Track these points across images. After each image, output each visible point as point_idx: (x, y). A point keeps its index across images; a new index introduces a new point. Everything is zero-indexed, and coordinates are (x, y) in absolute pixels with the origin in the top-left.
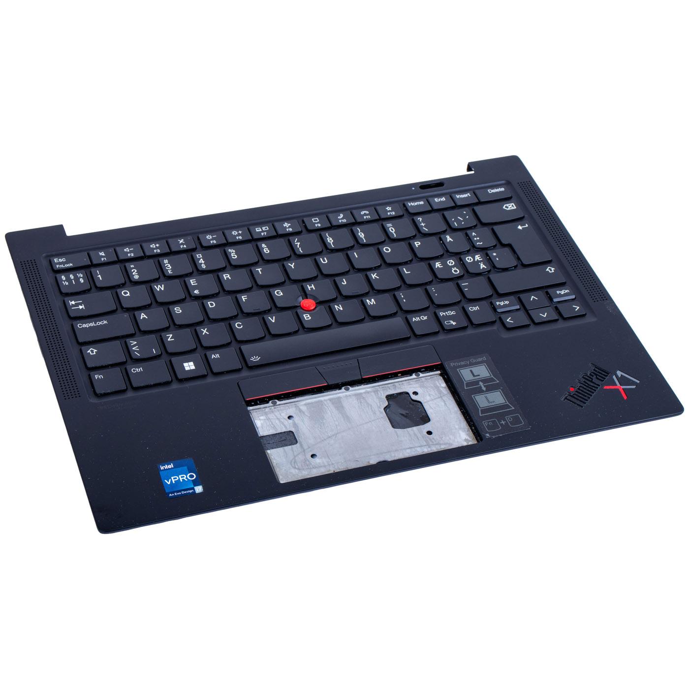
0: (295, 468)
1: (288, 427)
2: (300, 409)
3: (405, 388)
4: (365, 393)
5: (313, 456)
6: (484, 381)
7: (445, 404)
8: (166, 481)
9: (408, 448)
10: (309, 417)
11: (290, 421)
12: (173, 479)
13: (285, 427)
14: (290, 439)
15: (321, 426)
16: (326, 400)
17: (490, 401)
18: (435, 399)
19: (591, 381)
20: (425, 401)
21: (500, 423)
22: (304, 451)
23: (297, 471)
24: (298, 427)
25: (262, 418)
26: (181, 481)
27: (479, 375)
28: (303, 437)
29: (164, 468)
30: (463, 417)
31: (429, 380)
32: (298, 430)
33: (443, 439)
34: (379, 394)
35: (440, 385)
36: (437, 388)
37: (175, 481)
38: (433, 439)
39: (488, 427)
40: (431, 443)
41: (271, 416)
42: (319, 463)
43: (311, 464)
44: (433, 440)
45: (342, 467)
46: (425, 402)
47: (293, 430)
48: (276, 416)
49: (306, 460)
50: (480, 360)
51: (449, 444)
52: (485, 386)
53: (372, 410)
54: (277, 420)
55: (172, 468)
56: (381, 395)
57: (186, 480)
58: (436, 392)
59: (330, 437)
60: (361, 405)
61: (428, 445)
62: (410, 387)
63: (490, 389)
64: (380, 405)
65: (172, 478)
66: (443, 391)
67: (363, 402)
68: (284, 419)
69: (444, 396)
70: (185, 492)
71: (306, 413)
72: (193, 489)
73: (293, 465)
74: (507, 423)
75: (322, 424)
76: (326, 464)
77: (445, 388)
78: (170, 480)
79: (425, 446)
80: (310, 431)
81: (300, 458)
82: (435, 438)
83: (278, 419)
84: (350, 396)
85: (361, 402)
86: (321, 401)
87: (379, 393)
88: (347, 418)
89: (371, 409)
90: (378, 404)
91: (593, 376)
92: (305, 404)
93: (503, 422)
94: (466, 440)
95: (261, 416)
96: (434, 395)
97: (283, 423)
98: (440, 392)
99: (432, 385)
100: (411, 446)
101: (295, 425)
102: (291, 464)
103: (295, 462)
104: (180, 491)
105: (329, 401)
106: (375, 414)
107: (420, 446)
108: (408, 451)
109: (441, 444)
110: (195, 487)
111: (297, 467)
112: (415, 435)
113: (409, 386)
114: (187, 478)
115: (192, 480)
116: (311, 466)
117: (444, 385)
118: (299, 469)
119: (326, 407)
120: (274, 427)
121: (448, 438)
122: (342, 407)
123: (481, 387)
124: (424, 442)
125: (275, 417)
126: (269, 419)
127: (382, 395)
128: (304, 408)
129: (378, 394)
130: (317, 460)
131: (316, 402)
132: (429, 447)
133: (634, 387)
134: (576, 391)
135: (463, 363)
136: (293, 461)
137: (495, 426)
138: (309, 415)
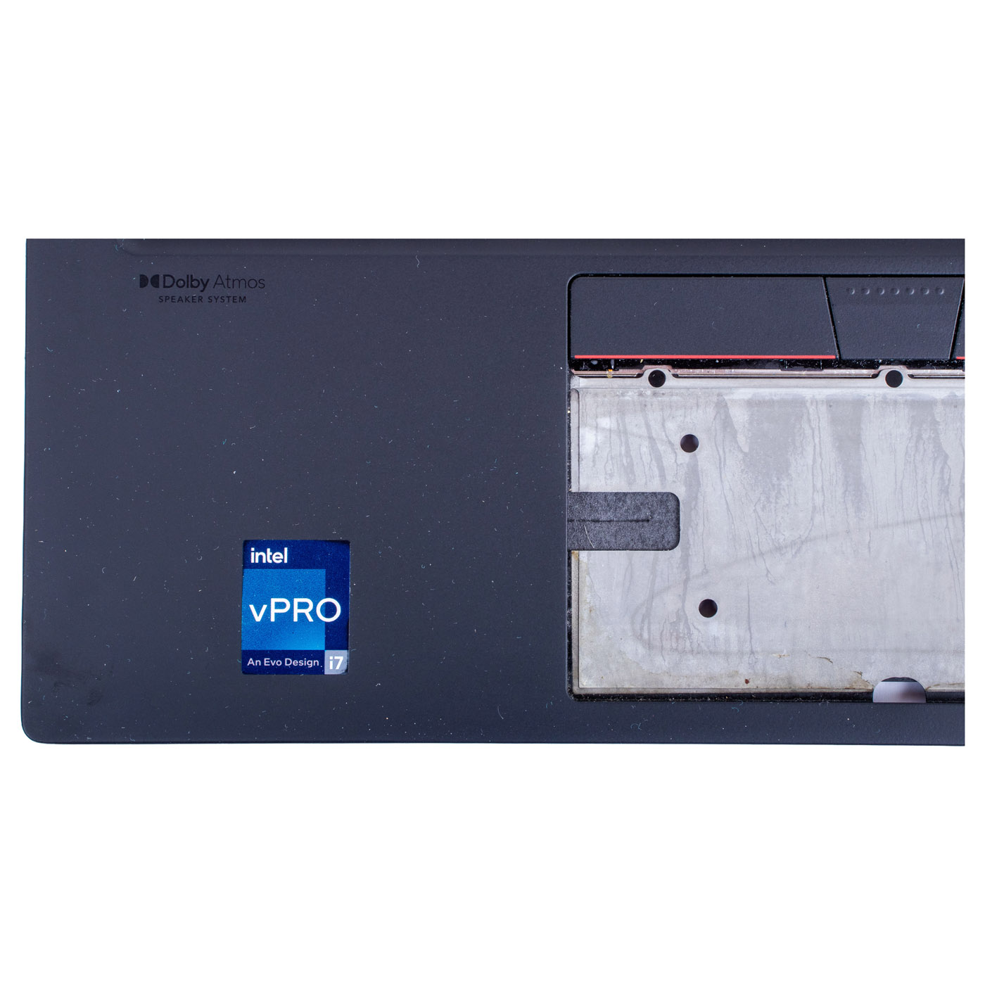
0: (639, 637)
1: (670, 478)
2: (728, 416)
4: (944, 402)
5: (708, 608)
8: (252, 607)
10: (746, 454)
11: (685, 456)
12: (276, 607)
13: (663, 476)
14: (661, 522)
15: (768, 498)
16: (815, 402)
22: (686, 581)
23: (641, 650)
24: (699, 484)
25: (606, 422)
26: (296, 619)
28: (700, 528)
29: (261, 557)
32: (696, 498)
37: (277, 615)
41: (634, 423)
42: (715, 638)
43: (690, 634)
45: (776, 673)
47: (681, 492)
48: (648, 426)
49: (681, 615)
53: (942, 478)
54: (646, 443)
55: (282, 566)
57: (311, 619)
59: (779, 549)
60: (917, 450)
65: (274, 601)
67: (925, 436)
68: (670, 442)
70: (295, 663)
71: (741, 439)
72: (320, 656)
73: (638, 627)
75: (773, 494)
76: (734, 647)
78: (265, 607)
80: (728, 509)
81: (669, 602)
83: (651, 438)
84: (895, 402)
85: (919, 437)
86: (800, 403)
88: (855, 486)
89: (942, 468)
92: (750, 403)
95: (604, 415)
97: (659, 459)
101: (693, 477)
102: (633, 623)
103: (647, 616)
104: (281, 655)
105: (823, 408)
106: (947, 493)
110: (327, 652)
111: (646, 635)
114: (313, 613)
115: (326, 623)
116: (688, 644)
118: (649, 645)
119: (808, 432)
120: (629, 470)
122: (857, 440)
125: (643, 431)
126: (625, 432)
128: (740, 416)
130: (713, 626)
131: (784, 403)
136: (644, 610)
138: (746, 450)
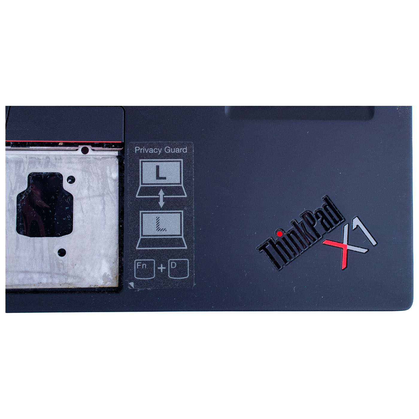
3: (60, 167)
6: (168, 190)
7: (104, 208)
9: (22, 272)
17: (161, 227)
18: (94, 196)
19: (312, 226)
20: (79, 196)
21: (156, 268)
27: (165, 178)
30: (117, 238)
31: (99, 162)
33: (76, 267)
34: (22, 168)
35: (111, 174)
36: (105, 177)
38: (63, 264)
39: (140, 270)
40: (56, 271)
44: (61, 266)
46: (77, 199)
50: (178, 150)
51: (80, 278)
52: (164, 199)
56: (23, 171)
58: (100, 185)
61: (50, 273)
62: (68, 168)
63: (170, 206)
64: (15, 189)
66: (110, 185)
69: (108, 194)
74: (165, 271)
77: (115, 180)
79: (47, 273)
82: (66, 262)
87: (22, 164)
90: (13, 186)
91: (318, 217)
93: (162, 268)
94: (105, 277)
96: (95, 189)
98: (105, 185)
99: (99, 172)
100: (29, 269)
107: (39, 272)
108: (21, 276)
109: (68, 276)
112: (42, 251)
113: (67, 165)
117: (115, 175)
121: (83, 268)
123: (158, 199)
124: (48, 267)
127: (26, 171)
129: (20, 167)
132: (51, 277)
133: (364, 251)
134: (284, 239)
135: (152, 151)
137: (147, 272)
